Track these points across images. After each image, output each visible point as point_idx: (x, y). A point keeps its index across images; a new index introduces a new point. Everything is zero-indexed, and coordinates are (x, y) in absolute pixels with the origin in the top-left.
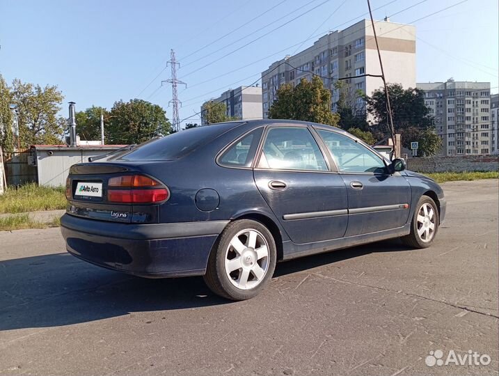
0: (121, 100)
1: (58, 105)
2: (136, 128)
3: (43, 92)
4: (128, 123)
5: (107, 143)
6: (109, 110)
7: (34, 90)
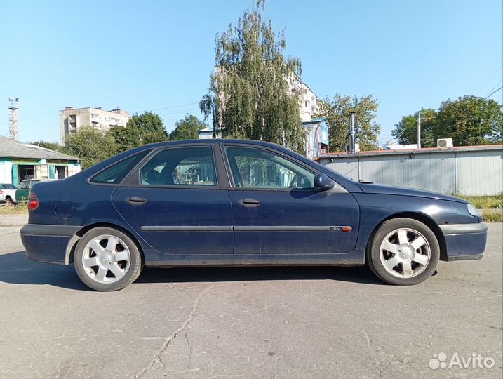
0: (449, 99)
1: (373, 113)
2: (464, 128)
3: (359, 101)
4: (455, 123)
5: (423, 146)
6: (437, 111)
7: (351, 101)
